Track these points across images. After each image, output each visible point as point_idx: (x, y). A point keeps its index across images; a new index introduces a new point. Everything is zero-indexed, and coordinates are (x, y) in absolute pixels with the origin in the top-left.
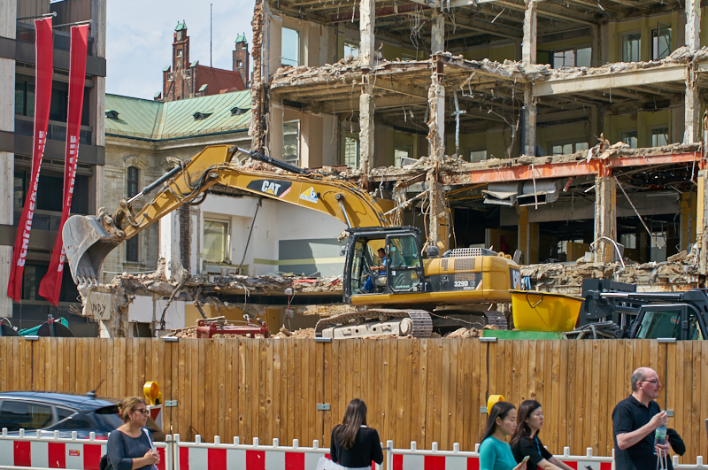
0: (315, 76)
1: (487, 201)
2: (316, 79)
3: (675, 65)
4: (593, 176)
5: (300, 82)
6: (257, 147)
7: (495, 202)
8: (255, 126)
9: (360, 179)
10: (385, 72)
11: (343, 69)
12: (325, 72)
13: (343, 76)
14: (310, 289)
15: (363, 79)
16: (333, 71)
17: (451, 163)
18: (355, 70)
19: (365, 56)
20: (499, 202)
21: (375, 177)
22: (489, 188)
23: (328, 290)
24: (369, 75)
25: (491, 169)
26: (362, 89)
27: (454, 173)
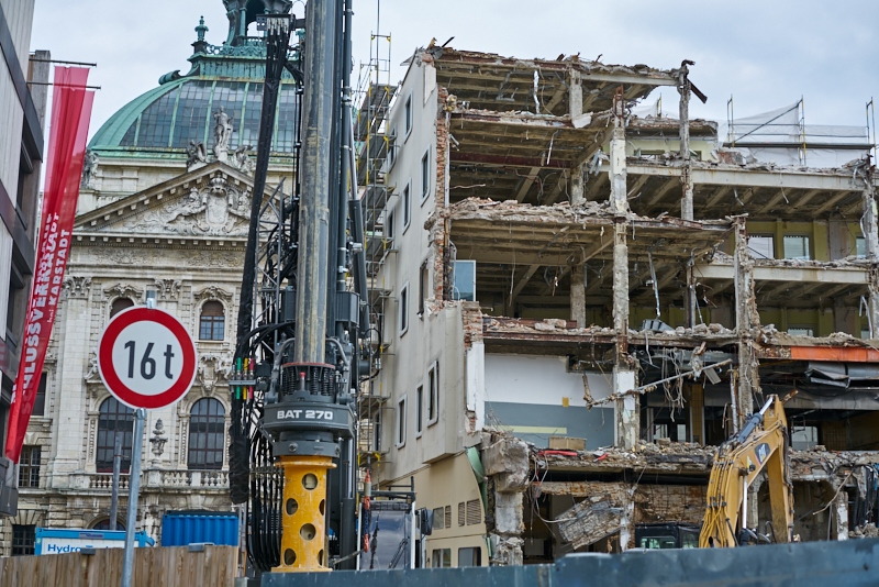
0: (545, 214)
1: (813, 380)
2: (545, 219)
3: (858, 269)
5: (518, 218)
6: (441, 284)
7: (825, 382)
8: (439, 259)
9: (615, 340)
10: (644, 226)
11: (583, 212)
12: (558, 213)
13: (583, 221)
14: (567, 463)
15: (619, 228)
16: (569, 212)
17: (768, 334)
18: (602, 216)
19: (619, 202)
20: (830, 382)
21: (635, 339)
22: (811, 367)
23: (594, 466)
24: (626, 224)
25: (818, 346)
26: (618, 239)
27: (770, 345)
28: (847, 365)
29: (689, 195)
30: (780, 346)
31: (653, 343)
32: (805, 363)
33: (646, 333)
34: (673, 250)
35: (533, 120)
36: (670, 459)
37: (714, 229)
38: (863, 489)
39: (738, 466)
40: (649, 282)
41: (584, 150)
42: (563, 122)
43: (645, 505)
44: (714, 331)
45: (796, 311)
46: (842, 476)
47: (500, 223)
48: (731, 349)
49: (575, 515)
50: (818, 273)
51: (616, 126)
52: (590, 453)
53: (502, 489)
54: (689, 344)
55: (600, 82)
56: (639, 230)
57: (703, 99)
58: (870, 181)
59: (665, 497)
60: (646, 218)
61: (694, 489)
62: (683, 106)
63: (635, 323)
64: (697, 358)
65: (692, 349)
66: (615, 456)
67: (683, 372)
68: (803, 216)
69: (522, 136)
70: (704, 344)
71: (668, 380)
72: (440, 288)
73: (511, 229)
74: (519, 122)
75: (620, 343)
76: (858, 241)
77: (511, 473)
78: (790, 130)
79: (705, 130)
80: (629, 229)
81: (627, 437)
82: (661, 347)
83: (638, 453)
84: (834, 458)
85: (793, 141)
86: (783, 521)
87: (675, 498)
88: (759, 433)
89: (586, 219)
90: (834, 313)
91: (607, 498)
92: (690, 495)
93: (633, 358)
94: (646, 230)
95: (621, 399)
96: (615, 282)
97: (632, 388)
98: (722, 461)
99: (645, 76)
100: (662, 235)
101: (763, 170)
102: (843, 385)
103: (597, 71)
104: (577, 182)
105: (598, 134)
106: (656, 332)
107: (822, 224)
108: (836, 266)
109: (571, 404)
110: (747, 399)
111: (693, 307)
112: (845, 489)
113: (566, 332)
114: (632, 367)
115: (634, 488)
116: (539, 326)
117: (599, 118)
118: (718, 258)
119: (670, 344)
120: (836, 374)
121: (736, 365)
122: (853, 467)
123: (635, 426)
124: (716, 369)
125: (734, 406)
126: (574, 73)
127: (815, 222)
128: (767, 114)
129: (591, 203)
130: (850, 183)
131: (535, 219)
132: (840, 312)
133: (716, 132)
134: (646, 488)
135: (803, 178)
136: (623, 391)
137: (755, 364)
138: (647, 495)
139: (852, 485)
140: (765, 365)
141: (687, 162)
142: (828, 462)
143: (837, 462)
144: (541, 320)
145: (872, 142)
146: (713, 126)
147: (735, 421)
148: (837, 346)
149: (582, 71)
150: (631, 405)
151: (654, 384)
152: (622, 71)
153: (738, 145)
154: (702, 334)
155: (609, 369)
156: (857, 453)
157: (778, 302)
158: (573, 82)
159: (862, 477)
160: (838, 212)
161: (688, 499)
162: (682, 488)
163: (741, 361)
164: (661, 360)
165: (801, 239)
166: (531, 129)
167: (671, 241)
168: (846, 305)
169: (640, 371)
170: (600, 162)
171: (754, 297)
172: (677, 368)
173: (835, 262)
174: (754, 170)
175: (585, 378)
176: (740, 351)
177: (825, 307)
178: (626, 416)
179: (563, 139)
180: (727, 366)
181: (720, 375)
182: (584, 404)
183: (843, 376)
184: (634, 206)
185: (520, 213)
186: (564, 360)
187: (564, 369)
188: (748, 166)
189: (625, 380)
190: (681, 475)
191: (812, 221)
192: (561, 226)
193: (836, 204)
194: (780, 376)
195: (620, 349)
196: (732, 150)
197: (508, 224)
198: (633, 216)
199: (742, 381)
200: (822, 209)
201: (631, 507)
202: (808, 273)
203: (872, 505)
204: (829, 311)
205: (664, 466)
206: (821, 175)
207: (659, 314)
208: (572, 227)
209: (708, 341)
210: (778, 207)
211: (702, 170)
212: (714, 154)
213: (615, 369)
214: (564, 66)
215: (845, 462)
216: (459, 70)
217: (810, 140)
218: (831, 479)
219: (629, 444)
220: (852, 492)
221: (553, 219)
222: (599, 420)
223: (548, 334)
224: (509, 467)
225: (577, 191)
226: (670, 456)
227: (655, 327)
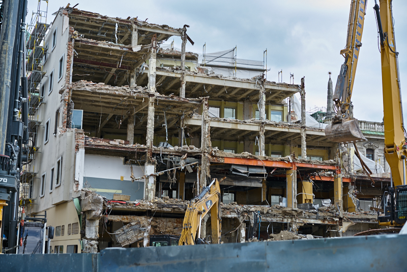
0: (117, 90)
1: (233, 173)
2: (117, 93)
3: (255, 124)
4: (290, 169)
5: (104, 91)
6: (66, 120)
8: (65, 108)
9: (146, 150)
10: (163, 99)
11: (135, 91)
12: (123, 90)
13: (135, 95)
14: (121, 207)
15: (151, 99)
16: (129, 90)
17: (215, 151)
18: (144, 93)
19: (152, 87)
20: (240, 174)
21: (155, 150)
22: (233, 167)
23: (134, 208)
24: (154, 98)
25: (236, 158)
26: (150, 104)
27: (215, 156)
28: (248, 167)
29: (184, 86)
30: (219, 157)
31: (164, 153)
32: (230, 165)
33: (161, 148)
34: (175, 111)
35: (114, 46)
36: (168, 206)
37: (194, 102)
38: (252, 222)
39: (198, 210)
40: (163, 125)
41: (137, 62)
42: (128, 48)
43: (156, 227)
44: (191, 149)
45: (228, 141)
46: (243, 216)
47: (96, 93)
48: (198, 157)
49: (123, 231)
50: (238, 125)
51: (152, 52)
52: (132, 202)
53: (89, 218)
54: (179, 154)
55: (146, 31)
56: (160, 101)
57: (193, 43)
58: (263, 85)
59: (165, 223)
60: (164, 96)
61: (178, 220)
62: (183, 46)
63: (156, 143)
64: (183, 161)
65: (181, 156)
66: (143, 204)
67: (177, 166)
68: (233, 99)
69: (108, 53)
70: (186, 155)
71: (169, 170)
72: (65, 122)
73: (101, 96)
74: (107, 47)
75: (148, 152)
76: (256, 112)
77: (94, 211)
78: (230, 61)
79: (192, 58)
80: (156, 100)
81: (150, 195)
82: (167, 155)
83: (154, 203)
84: (240, 208)
85: (231, 65)
86: (217, 235)
87: (169, 224)
88: (208, 195)
89: (136, 94)
90: (244, 143)
91: (139, 223)
92: (176, 223)
93: (154, 159)
94: (163, 101)
95: (148, 178)
96: (148, 124)
97: (153, 173)
98: (191, 208)
99: (167, 30)
100: (171, 104)
101: (217, 77)
102: (246, 175)
103: (145, 26)
104: (133, 77)
105: (144, 55)
106: (165, 148)
107: (241, 103)
108: (246, 123)
109: (125, 179)
110: (204, 180)
111: (183, 137)
112: (244, 222)
113: (124, 146)
114: (153, 163)
115: (151, 219)
116: (111, 142)
117: (145, 48)
118: (195, 116)
119: (171, 154)
120: (243, 170)
121: (200, 164)
122: (249, 212)
123: (153, 190)
124: (191, 166)
125: (198, 183)
126: (134, 26)
127: (238, 102)
128: (220, 52)
129: (139, 87)
130: (254, 86)
131: (112, 92)
132: (247, 143)
133: (197, 58)
134: (157, 219)
135: (234, 82)
136: (149, 174)
137: (208, 164)
138: (157, 222)
139: (248, 220)
140: (213, 165)
141: (184, 72)
142: (238, 210)
143: (242, 210)
144: (113, 140)
145: (265, 68)
146: (196, 56)
147: (198, 190)
148: (244, 158)
149: (138, 26)
150: (152, 180)
151: (163, 171)
152: (156, 27)
153: (206, 66)
154: (186, 150)
155: (143, 164)
156: (251, 206)
157: (220, 137)
158: (134, 30)
159: (252, 217)
160: (248, 99)
161: (175, 224)
162: (173, 219)
163: (202, 163)
164: (167, 160)
165: (232, 110)
166: (113, 50)
167: (175, 107)
168: (250, 140)
169: (157, 165)
170: (144, 68)
171: (209, 134)
172: (174, 164)
173: (246, 121)
174: (213, 77)
175: (132, 168)
176: (202, 158)
177: (240, 140)
178: (149, 186)
179: (127, 56)
180: (196, 165)
181: (192, 169)
182: (130, 179)
183: (246, 172)
184: (158, 89)
185: (106, 89)
186: (122, 159)
187: (122, 163)
188: (210, 75)
189: (150, 169)
190: (173, 213)
191: (237, 102)
192: (124, 97)
193: (248, 95)
194: (219, 170)
195: (148, 155)
196: (204, 67)
197: (100, 94)
198: (158, 94)
199: (202, 172)
200: (241, 97)
201: (149, 227)
202: (234, 125)
203: (256, 229)
204: (242, 142)
205: (165, 209)
206: (242, 81)
207: (167, 140)
208: (129, 97)
209: (188, 153)
210: (223, 94)
211: (190, 75)
212: (196, 69)
213: (146, 164)
214: (130, 22)
215: (245, 210)
216: (80, 19)
217: (238, 65)
218: (239, 217)
219: (150, 198)
220: (247, 223)
221: (121, 93)
222: (137, 187)
223: (115, 146)
224: (93, 208)
225: (133, 81)
226: (168, 205)
227: (165, 146)
